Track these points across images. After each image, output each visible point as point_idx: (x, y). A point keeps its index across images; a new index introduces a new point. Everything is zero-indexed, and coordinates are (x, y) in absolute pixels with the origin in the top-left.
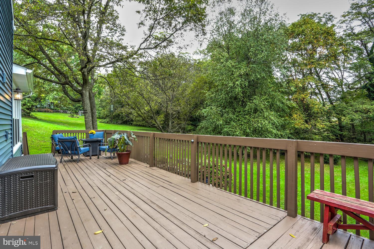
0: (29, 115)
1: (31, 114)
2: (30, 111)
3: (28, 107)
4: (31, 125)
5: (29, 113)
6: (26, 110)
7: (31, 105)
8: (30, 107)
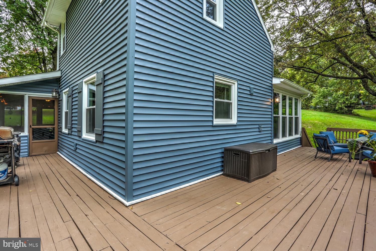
0: (350, 112)
1: (352, 112)
2: (352, 108)
3: (346, 105)
4: (343, 122)
5: (351, 111)
6: (345, 108)
7: (349, 102)
8: (349, 105)
